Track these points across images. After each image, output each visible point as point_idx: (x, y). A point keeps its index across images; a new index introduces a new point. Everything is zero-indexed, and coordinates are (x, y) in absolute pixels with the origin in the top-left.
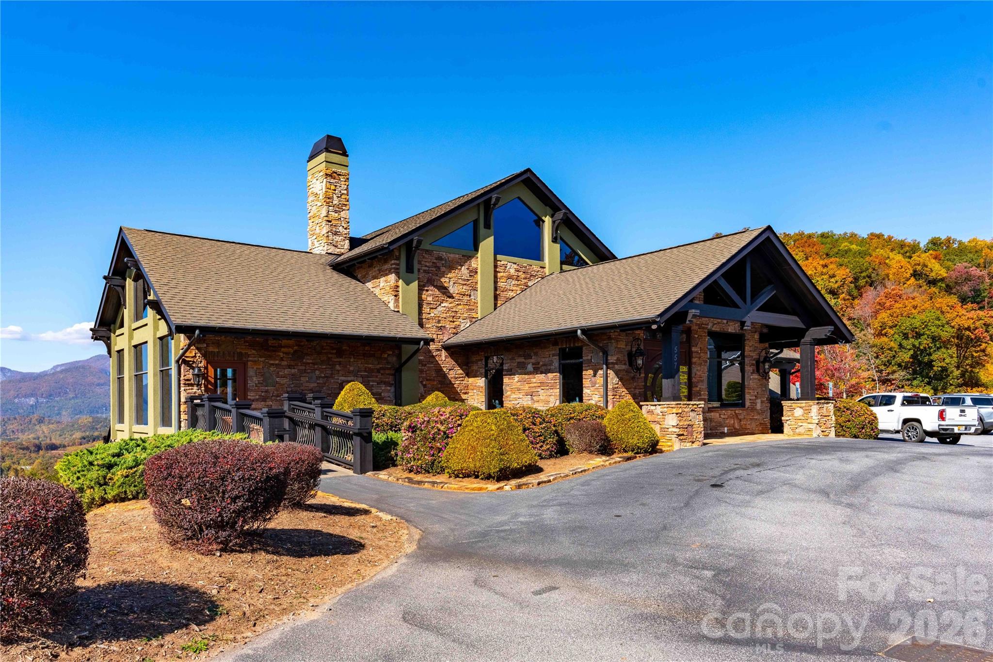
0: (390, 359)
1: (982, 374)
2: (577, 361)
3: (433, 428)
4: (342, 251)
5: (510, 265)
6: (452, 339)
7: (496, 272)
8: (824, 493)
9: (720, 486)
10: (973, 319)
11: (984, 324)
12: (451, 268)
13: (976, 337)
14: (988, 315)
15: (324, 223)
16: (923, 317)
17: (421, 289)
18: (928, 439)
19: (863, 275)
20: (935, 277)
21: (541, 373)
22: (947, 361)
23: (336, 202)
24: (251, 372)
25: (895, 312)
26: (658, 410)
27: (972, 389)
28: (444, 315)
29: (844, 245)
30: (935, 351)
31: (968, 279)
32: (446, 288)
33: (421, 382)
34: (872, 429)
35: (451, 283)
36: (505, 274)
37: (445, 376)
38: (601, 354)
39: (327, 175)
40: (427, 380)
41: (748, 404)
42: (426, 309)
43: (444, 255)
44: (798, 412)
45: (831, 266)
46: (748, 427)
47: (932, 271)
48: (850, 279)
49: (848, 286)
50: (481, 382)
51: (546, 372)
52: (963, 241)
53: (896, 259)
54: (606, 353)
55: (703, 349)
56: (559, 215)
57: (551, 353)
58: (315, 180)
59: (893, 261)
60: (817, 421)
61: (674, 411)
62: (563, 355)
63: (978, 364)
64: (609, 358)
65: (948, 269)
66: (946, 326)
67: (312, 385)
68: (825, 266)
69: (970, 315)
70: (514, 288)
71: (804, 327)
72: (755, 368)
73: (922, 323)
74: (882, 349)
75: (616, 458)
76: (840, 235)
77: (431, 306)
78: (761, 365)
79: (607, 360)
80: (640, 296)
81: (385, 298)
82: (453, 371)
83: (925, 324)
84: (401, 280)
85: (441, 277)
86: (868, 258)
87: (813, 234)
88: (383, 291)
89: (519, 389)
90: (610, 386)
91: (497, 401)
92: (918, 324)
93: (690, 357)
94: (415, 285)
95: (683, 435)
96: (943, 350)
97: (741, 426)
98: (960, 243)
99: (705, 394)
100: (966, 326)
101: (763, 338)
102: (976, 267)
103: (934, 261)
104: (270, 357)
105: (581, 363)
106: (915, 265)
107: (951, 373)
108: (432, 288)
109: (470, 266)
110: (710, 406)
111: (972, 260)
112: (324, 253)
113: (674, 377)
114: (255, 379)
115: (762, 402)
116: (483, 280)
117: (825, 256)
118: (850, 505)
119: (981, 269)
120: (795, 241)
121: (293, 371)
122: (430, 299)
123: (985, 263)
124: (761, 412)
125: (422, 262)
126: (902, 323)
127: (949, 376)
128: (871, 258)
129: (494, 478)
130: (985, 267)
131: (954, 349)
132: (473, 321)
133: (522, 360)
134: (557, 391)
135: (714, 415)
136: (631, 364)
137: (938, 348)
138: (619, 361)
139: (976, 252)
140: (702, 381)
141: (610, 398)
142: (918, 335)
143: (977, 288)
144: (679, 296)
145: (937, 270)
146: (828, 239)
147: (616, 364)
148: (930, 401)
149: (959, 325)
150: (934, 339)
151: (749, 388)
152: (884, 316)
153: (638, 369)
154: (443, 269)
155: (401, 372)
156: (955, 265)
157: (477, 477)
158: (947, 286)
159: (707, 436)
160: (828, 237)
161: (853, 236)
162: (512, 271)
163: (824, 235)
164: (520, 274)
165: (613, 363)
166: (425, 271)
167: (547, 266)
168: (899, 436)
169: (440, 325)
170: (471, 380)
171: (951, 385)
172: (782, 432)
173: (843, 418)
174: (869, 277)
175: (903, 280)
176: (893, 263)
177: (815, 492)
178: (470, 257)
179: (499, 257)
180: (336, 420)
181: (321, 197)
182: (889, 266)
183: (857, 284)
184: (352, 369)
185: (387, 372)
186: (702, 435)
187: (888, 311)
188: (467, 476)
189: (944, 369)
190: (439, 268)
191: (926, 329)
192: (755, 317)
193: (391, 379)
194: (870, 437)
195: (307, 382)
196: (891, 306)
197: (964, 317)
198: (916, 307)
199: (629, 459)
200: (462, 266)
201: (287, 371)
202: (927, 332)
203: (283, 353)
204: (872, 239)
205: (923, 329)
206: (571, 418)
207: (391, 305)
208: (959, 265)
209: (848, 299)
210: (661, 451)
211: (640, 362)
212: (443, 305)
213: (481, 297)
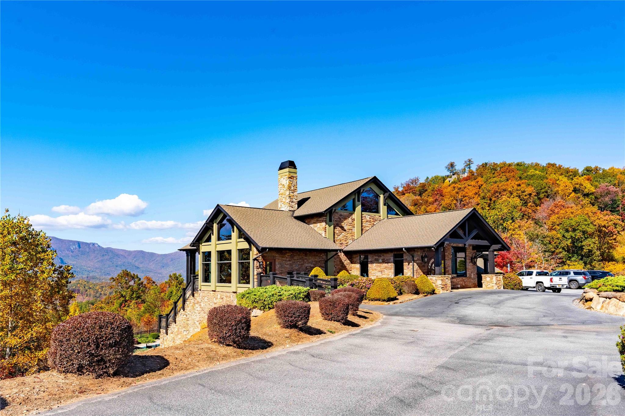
0: (323, 257)
1: (615, 254)
2: (401, 259)
3: (361, 285)
4: (295, 209)
5: (367, 216)
6: (346, 248)
7: (362, 219)
8: (489, 305)
9: (458, 303)
10: (607, 220)
11: (614, 224)
12: (345, 219)
13: (609, 231)
14: (616, 218)
15: (288, 198)
16: (577, 219)
17: (334, 228)
18: (547, 290)
19: (542, 191)
20: (588, 192)
21: (386, 263)
22: (592, 246)
23: (292, 188)
24: (277, 263)
25: (561, 216)
26: (434, 278)
27: (608, 263)
28: (343, 238)
29: (531, 172)
30: (584, 240)
31: (608, 193)
32: (343, 227)
33: (334, 266)
34: (520, 286)
35: (345, 225)
36: (365, 220)
37: (343, 263)
38: (411, 257)
39: (289, 177)
40: (337, 265)
41: (468, 275)
42: (336, 236)
43: (342, 214)
44: (488, 279)
45: (522, 186)
46: (468, 285)
47: (585, 188)
48: (534, 194)
49: (534, 198)
50: (358, 266)
51: (388, 263)
52: (606, 169)
53: (564, 180)
54: (413, 257)
55: (449, 253)
56: (387, 194)
57: (390, 255)
58: (282, 179)
59: (561, 182)
60: (495, 283)
61: (440, 279)
62: (395, 256)
63: (611, 247)
64: (414, 258)
65: (596, 187)
66: (590, 225)
67: (297, 268)
68: (519, 185)
69: (605, 218)
70: (369, 226)
71: (489, 245)
72: (470, 260)
73: (576, 223)
74: (553, 238)
75: (421, 295)
76: (529, 164)
77: (338, 235)
78: (473, 259)
79: (414, 259)
80: (426, 235)
81: (320, 232)
82: (346, 261)
83: (578, 223)
84: (327, 225)
85: (341, 223)
86: (545, 181)
87: (512, 163)
88: (319, 229)
89: (376, 269)
90: (415, 269)
91: (365, 274)
92: (574, 224)
93: (445, 257)
94: (332, 226)
95: (443, 288)
96: (589, 239)
97: (465, 285)
98: (604, 170)
99: (450, 272)
100: (603, 225)
101: (473, 249)
102: (613, 186)
103: (587, 182)
104: (283, 257)
105: (403, 260)
106: (575, 184)
107: (594, 253)
108: (338, 227)
109: (352, 217)
110: (453, 276)
111: (611, 181)
112: (288, 210)
113: (440, 266)
114: (278, 266)
115: (474, 275)
116: (357, 223)
117: (519, 179)
118: (495, 307)
119: (616, 187)
120: (500, 168)
121: (290, 262)
122: (337, 232)
123: (618, 183)
124: (474, 279)
125: (335, 217)
126: (564, 223)
127: (593, 255)
128: (547, 180)
129: (386, 301)
130: (619, 185)
131: (597, 238)
132: (354, 240)
133: (377, 257)
134: (393, 271)
135: (455, 280)
136: (422, 261)
137: (586, 238)
138: (418, 260)
139: (613, 176)
140: (449, 266)
141: (415, 274)
142: (574, 230)
143: (614, 198)
144: (442, 237)
145: (589, 187)
146: (521, 167)
147: (417, 260)
148: (548, 274)
149: (599, 224)
150: (584, 232)
151: (468, 269)
152: (554, 218)
153: (425, 263)
154: (342, 219)
155: (327, 262)
156: (600, 184)
157: (380, 300)
158: (596, 197)
159: (452, 288)
160: (521, 165)
161: (537, 165)
162: (368, 219)
163: (518, 164)
164: (371, 219)
165: (416, 261)
166: (336, 221)
167: (382, 216)
168: (535, 289)
169: (341, 242)
170: (353, 265)
171: (595, 260)
172: (482, 287)
173: (507, 281)
174: (547, 192)
175: (567, 194)
176: (561, 183)
177: (486, 304)
178: (352, 214)
179: (363, 213)
180: (319, 281)
181: (286, 186)
182: (559, 185)
183: (539, 197)
184: (310, 261)
185: (322, 262)
186: (450, 288)
187: (557, 215)
188: (376, 300)
189: (590, 251)
190: (340, 219)
191: (579, 227)
192: (470, 242)
193: (323, 265)
194: (519, 289)
195: (295, 266)
196: (558, 212)
197: (601, 219)
198: (573, 213)
199: (425, 296)
200: (349, 218)
201: (289, 262)
202: (580, 229)
203: (288, 255)
204: (549, 167)
205: (577, 226)
206: (403, 281)
207: (323, 235)
208: (602, 184)
209: (533, 206)
210: (436, 294)
211: (426, 260)
212: (342, 234)
213: (356, 230)
